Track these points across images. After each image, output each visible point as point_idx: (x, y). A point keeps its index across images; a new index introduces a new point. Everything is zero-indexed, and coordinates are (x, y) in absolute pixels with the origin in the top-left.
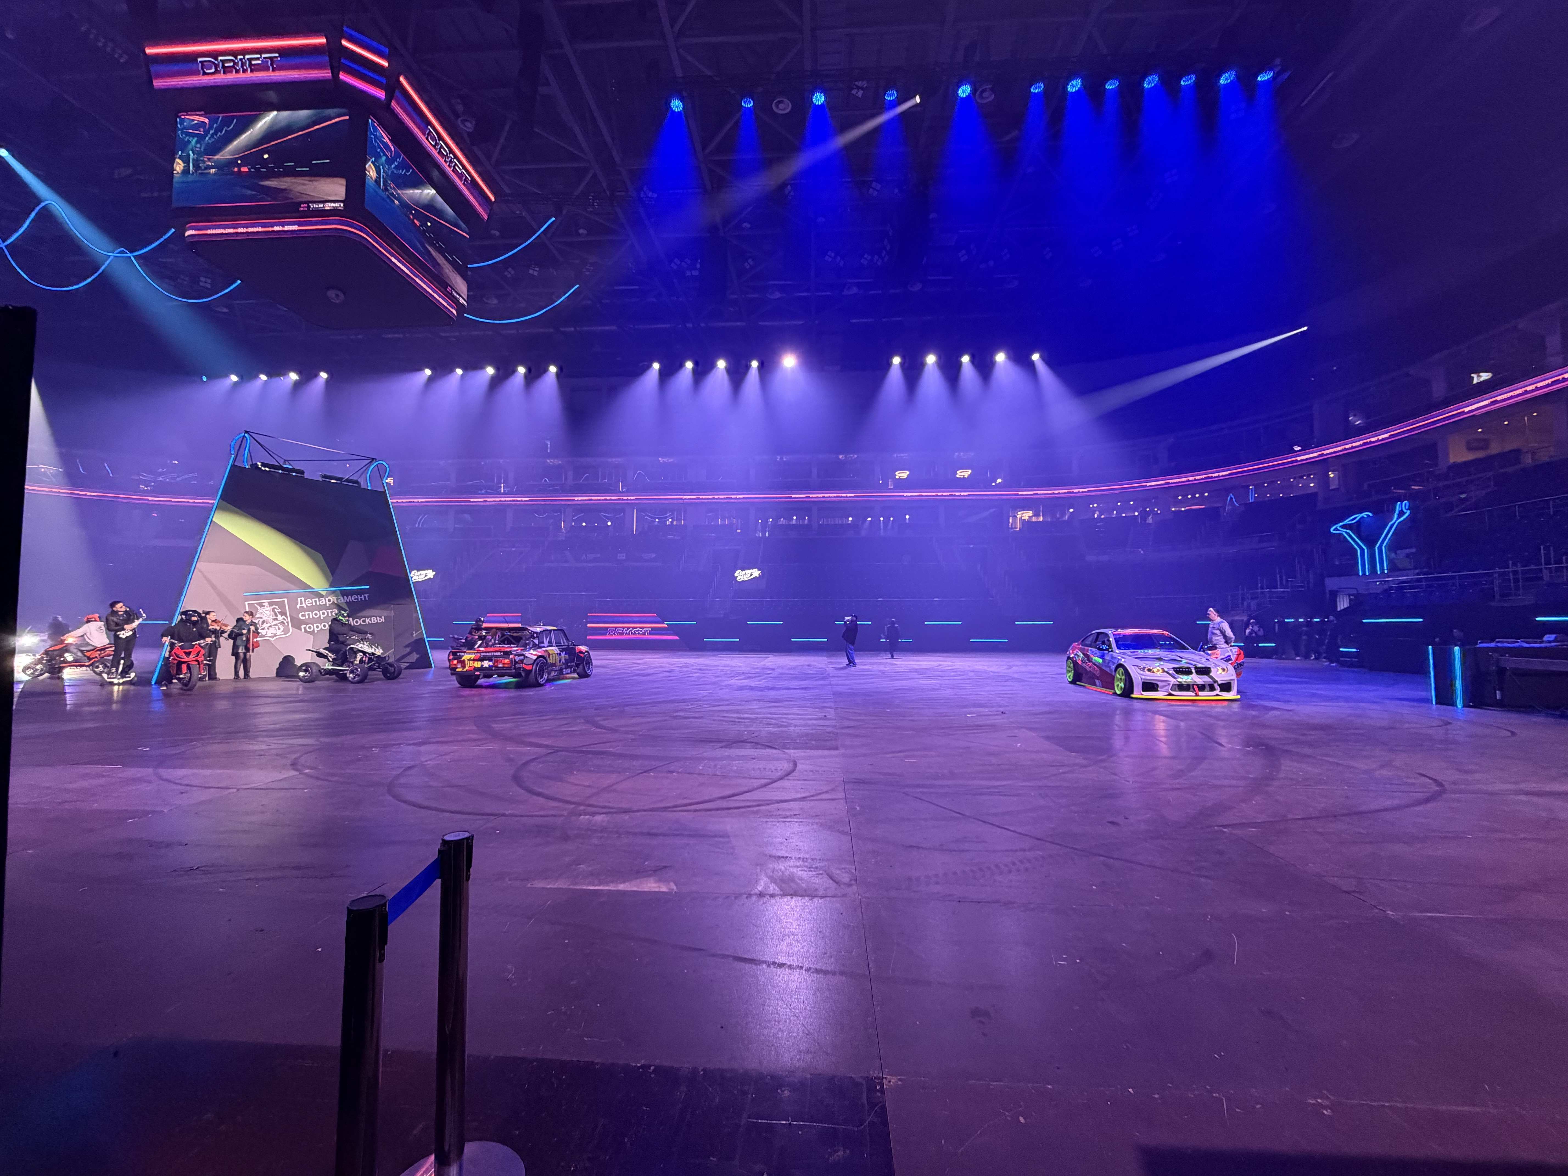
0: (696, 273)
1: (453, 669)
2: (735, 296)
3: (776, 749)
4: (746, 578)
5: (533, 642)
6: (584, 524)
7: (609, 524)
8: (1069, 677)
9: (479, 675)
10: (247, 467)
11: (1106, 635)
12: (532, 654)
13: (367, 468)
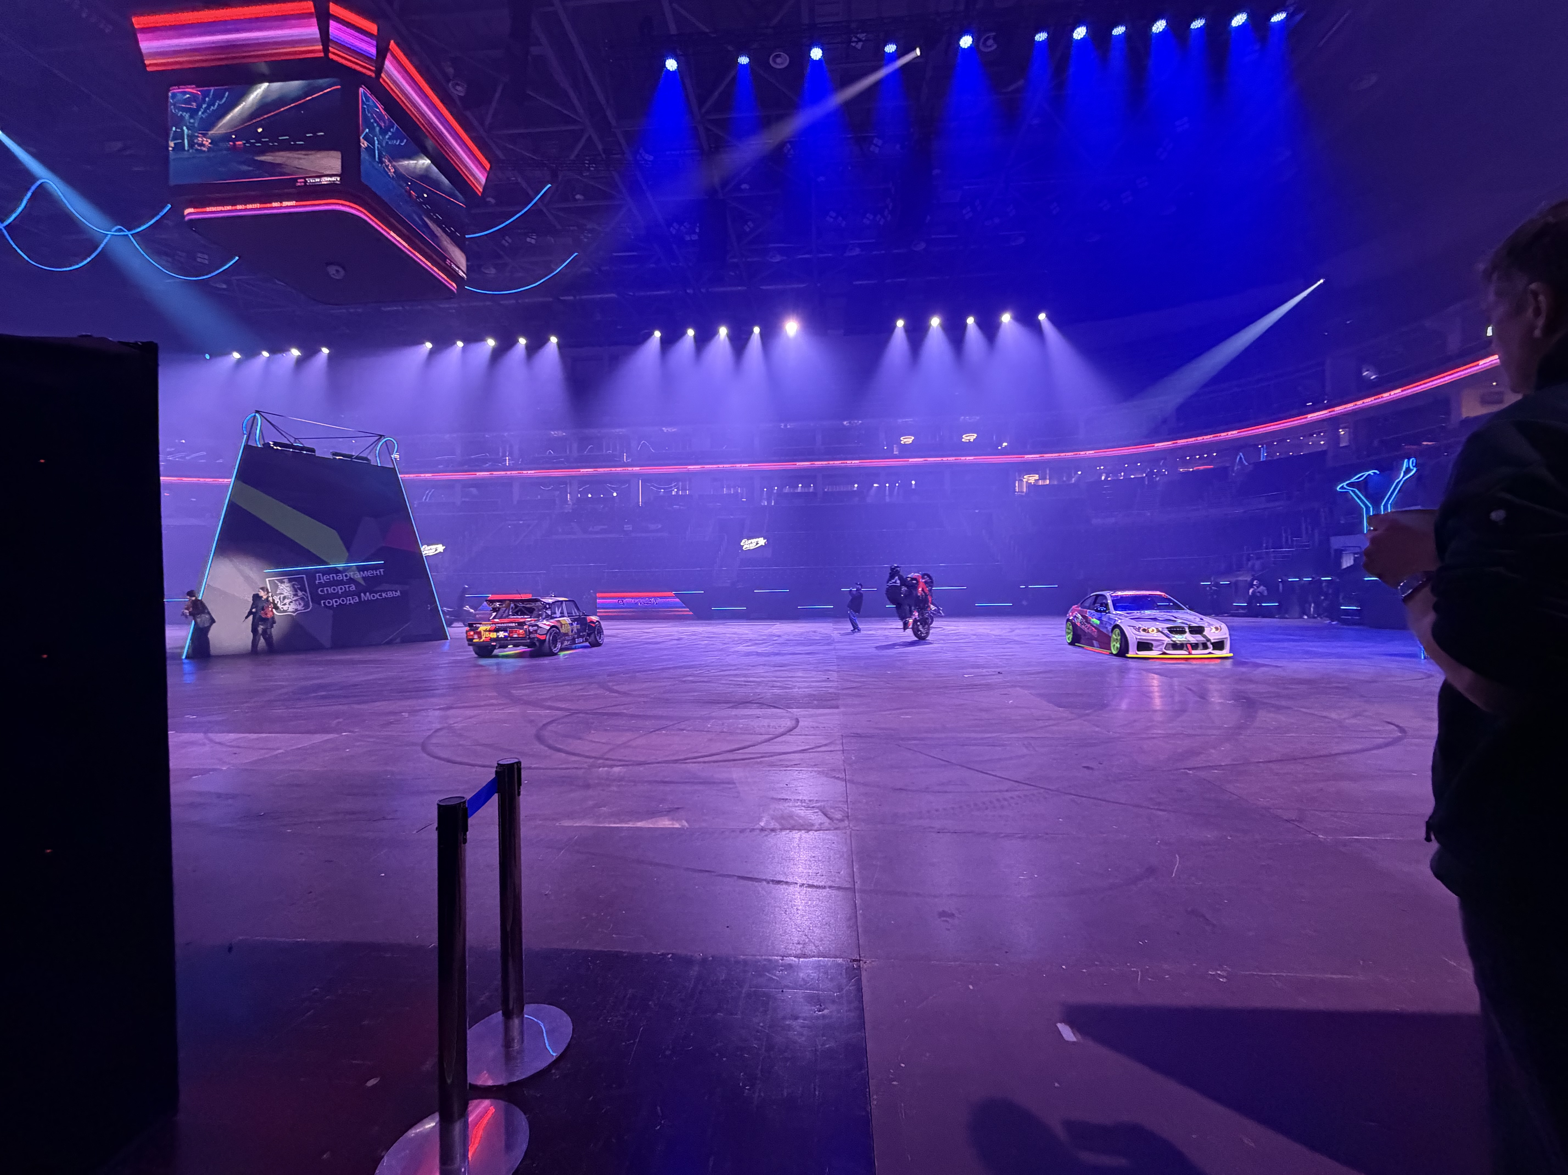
0: (695, 237)
1: (470, 640)
2: (735, 260)
3: (780, 708)
4: (752, 547)
5: (546, 613)
6: (590, 496)
7: (615, 494)
8: (1069, 638)
9: (495, 645)
10: (259, 446)
11: (1104, 597)
12: (545, 624)
13: (376, 445)
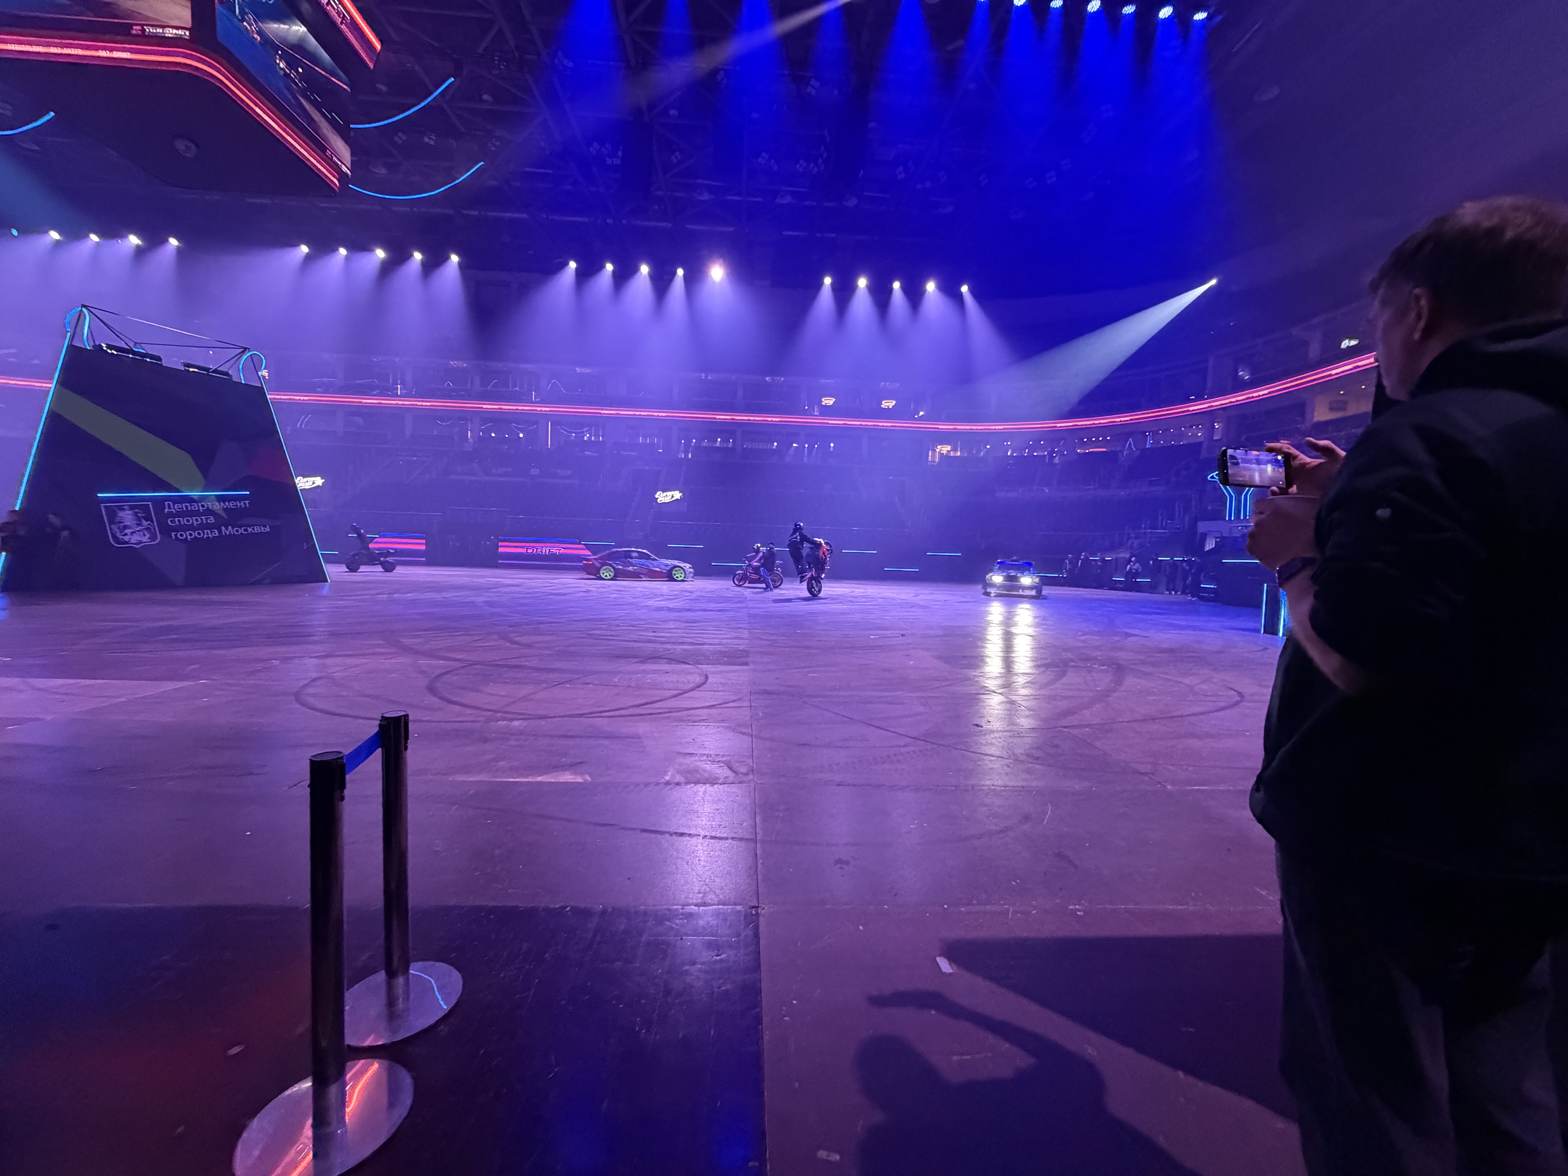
0: (617, 162)
2: (660, 193)
3: (689, 664)
4: (667, 500)
6: (493, 435)
7: (521, 435)
10: (89, 348)
13: (238, 359)
